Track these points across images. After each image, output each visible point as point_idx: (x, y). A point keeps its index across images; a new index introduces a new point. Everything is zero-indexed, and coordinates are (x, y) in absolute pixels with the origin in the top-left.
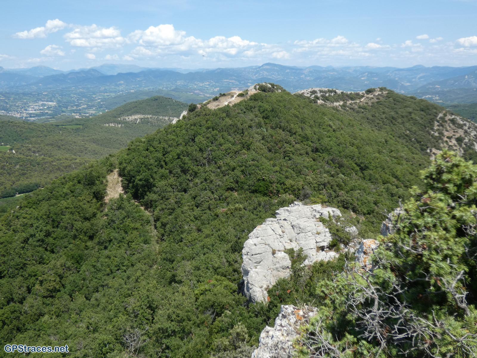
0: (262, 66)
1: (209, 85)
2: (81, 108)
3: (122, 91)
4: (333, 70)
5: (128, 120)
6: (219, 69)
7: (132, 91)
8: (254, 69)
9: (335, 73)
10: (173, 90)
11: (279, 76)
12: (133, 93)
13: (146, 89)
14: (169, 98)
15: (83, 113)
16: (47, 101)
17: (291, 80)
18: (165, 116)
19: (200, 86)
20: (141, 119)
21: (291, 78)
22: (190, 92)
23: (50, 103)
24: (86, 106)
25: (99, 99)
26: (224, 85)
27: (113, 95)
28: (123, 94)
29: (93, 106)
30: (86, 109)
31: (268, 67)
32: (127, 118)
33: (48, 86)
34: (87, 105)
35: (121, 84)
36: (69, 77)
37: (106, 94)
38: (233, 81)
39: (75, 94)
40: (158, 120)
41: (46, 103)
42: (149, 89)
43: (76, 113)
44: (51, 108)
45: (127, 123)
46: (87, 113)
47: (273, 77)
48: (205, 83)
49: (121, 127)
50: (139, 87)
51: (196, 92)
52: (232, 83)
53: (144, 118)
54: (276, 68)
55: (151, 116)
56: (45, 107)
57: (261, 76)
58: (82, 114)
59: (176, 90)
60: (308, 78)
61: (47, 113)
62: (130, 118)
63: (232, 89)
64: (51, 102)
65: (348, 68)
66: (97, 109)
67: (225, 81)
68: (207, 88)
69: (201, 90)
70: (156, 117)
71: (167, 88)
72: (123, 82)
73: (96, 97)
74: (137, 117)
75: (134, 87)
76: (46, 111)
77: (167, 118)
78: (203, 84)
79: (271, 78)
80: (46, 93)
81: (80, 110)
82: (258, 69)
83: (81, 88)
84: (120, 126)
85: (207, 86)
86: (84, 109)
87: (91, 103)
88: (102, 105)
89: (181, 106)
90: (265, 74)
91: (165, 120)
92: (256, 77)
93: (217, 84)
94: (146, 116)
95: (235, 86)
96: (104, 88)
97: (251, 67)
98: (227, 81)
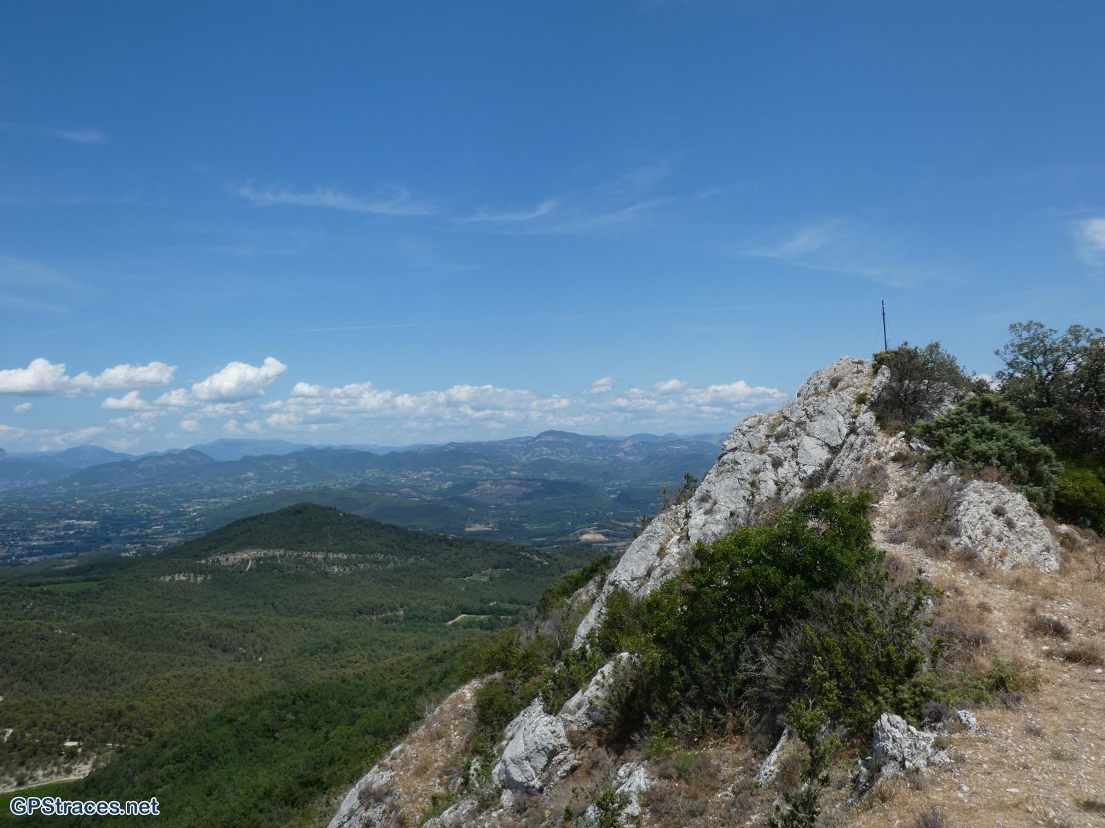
0: (539, 436)
1: (431, 476)
2: (150, 531)
3: (248, 492)
4: (680, 441)
5: (224, 563)
6: (452, 444)
7: (268, 492)
8: (521, 443)
9: (685, 447)
10: (354, 489)
11: (573, 456)
12: (269, 497)
13: (300, 487)
14: (330, 509)
15: (150, 543)
16: (78, 519)
17: (598, 462)
18: (317, 551)
19: (413, 479)
20: (258, 559)
21: (598, 460)
22: (390, 492)
23: (85, 522)
24: (162, 527)
25: (195, 511)
26: (462, 476)
27: (227, 501)
28: (248, 498)
29: (179, 526)
30: (160, 534)
31: (550, 438)
32: (221, 558)
33: (93, 486)
34: (165, 524)
35: (248, 479)
36: (141, 466)
37: (212, 500)
38: (480, 468)
39: (145, 501)
40: (300, 561)
41: (75, 522)
42: (305, 488)
43: (136, 543)
44: (84, 532)
45: (220, 571)
46: (160, 543)
47: (561, 457)
48: (424, 473)
49: (203, 581)
50: (284, 484)
51: (402, 490)
52: (480, 471)
53: (266, 558)
54: (565, 440)
55: (282, 552)
56: (71, 532)
57: (538, 456)
58: (148, 545)
59: (362, 488)
60: (631, 458)
61: (72, 544)
62: (231, 558)
63: (479, 482)
64: (87, 520)
65: (709, 436)
66: (185, 532)
67: (463, 469)
68: (428, 481)
69: (414, 488)
70: (295, 554)
71: (343, 484)
72: (252, 475)
73: (189, 507)
74: (248, 555)
75: (274, 485)
76: (69, 541)
77: (320, 556)
78: (419, 476)
79: (558, 459)
80: (83, 501)
81: (147, 536)
82: (530, 443)
83: (161, 490)
84: (199, 579)
85: (428, 479)
86: (157, 534)
87: (174, 520)
88: (198, 523)
89: (358, 526)
90: (544, 452)
91: (316, 560)
92: (527, 459)
93: (448, 475)
94: (270, 554)
95: (484, 478)
96: (210, 488)
97: (517, 440)
98: (467, 469)
